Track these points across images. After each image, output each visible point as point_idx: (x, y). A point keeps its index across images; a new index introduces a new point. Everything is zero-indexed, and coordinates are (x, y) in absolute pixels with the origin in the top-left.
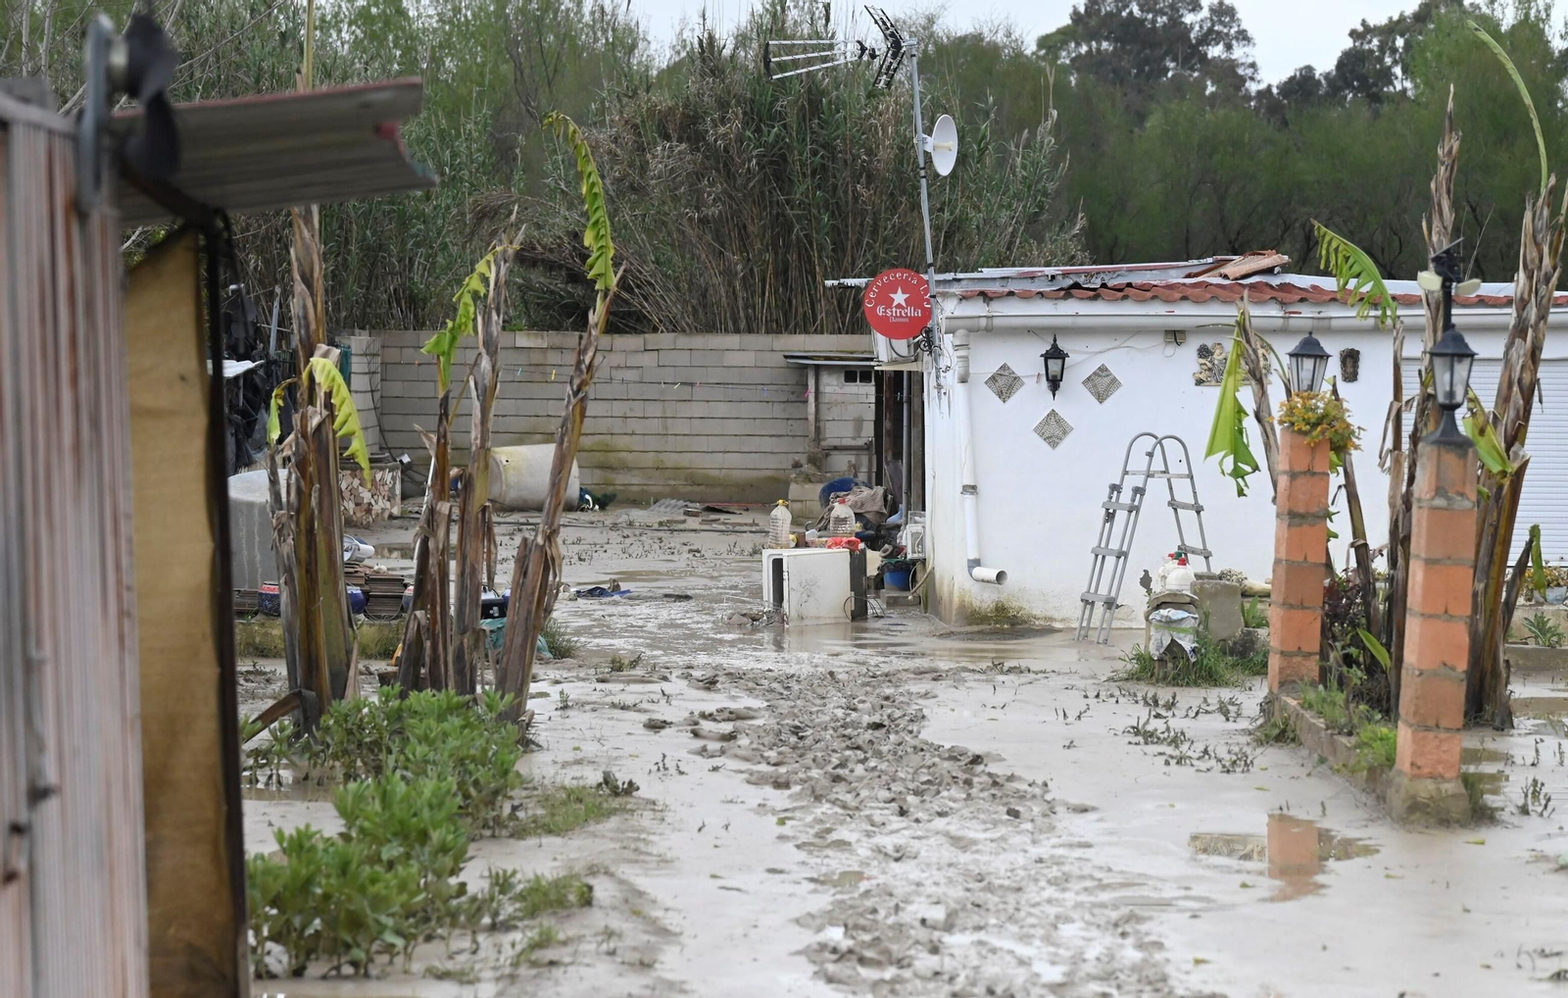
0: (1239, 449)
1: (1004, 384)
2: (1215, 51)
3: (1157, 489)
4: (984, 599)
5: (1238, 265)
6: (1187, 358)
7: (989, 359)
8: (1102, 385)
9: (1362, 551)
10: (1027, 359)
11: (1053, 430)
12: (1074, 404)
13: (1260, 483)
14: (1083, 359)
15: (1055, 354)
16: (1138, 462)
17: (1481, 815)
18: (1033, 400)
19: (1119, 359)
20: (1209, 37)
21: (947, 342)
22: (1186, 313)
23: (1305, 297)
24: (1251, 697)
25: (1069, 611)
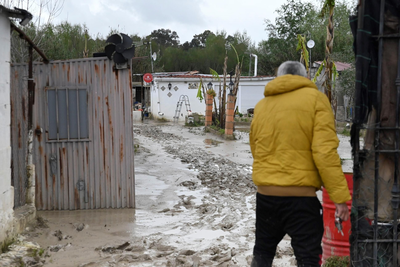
0: (201, 97)
1: (163, 89)
2: (173, 39)
3: (184, 102)
4: (160, 117)
5: (192, 73)
6: (187, 85)
7: (161, 85)
8: (176, 89)
9: (216, 109)
10: (166, 85)
11: (170, 95)
12: (172, 91)
13: (203, 101)
14: (173, 85)
15: (170, 85)
16: (182, 99)
17: (235, 139)
18: (167, 91)
19: (178, 85)
20: (172, 37)
21: (155, 83)
22: (187, 79)
23: (203, 77)
24: (202, 128)
25: (172, 119)
